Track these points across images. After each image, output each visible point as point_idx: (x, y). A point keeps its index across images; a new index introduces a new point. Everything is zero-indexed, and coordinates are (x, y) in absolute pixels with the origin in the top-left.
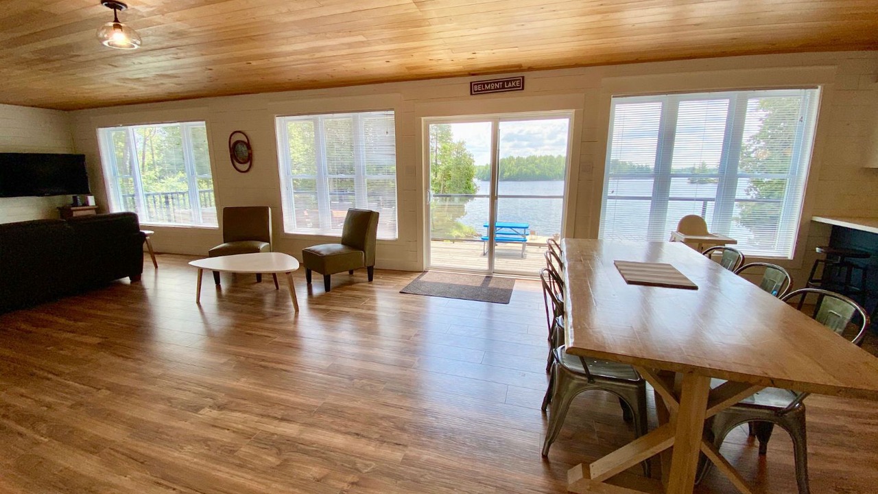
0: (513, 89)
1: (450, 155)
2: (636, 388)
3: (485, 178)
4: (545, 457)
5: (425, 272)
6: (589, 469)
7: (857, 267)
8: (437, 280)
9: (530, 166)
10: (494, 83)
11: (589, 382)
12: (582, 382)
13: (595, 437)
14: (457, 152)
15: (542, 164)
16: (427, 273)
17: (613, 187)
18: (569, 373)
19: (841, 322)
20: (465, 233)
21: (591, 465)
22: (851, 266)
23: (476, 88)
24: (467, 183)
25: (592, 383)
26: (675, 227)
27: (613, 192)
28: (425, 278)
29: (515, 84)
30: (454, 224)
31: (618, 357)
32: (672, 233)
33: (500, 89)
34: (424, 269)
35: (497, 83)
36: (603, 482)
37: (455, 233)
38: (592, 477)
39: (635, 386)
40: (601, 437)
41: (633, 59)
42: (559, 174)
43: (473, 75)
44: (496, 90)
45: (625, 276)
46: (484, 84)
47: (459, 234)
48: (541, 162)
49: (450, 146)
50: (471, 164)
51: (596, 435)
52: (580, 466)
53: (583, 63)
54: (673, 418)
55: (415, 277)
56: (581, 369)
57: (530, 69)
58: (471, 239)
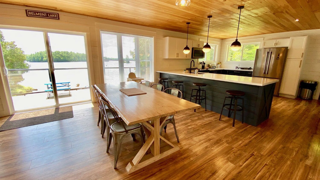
0: (54, 18)
1: (6, 48)
2: (140, 129)
3: (31, 61)
4: (116, 168)
5: (12, 115)
6: (132, 162)
7: (166, 82)
8: (23, 118)
9: (58, 55)
10: (42, 13)
11: (126, 134)
12: (124, 135)
13: (128, 151)
14: (11, 47)
15: (63, 55)
16: (14, 116)
17: (106, 64)
18: (118, 133)
19: (176, 94)
20: (25, 90)
21: (132, 161)
22: (165, 82)
23: (30, 13)
24: (22, 63)
25: (128, 133)
26: (127, 77)
27: (106, 66)
28: (12, 119)
29: (54, 16)
30: (17, 86)
31: (144, 120)
32: (127, 78)
33: (45, 16)
34: (11, 114)
35: (43, 13)
36: (138, 164)
37: (19, 91)
38: (135, 164)
39: (140, 128)
40: (130, 150)
41: (105, 18)
42: (72, 59)
43: (27, 6)
44: (43, 17)
45: (127, 94)
46: (35, 12)
47: (22, 91)
48: (62, 54)
49: (5, 43)
50: (22, 53)
51: (128, 150)
52: (129, 163)
53: (86, 14)
54: (152, 132)
55: (5, 120)
56: (124, 130)
57: (61, 11)
58: (31, 92)
